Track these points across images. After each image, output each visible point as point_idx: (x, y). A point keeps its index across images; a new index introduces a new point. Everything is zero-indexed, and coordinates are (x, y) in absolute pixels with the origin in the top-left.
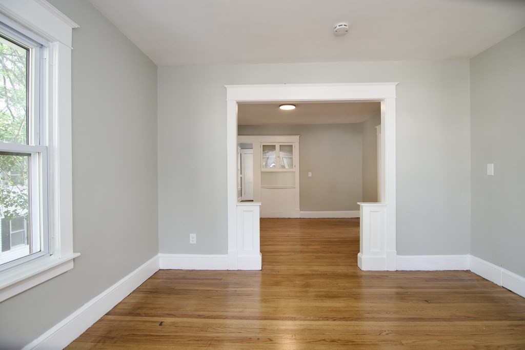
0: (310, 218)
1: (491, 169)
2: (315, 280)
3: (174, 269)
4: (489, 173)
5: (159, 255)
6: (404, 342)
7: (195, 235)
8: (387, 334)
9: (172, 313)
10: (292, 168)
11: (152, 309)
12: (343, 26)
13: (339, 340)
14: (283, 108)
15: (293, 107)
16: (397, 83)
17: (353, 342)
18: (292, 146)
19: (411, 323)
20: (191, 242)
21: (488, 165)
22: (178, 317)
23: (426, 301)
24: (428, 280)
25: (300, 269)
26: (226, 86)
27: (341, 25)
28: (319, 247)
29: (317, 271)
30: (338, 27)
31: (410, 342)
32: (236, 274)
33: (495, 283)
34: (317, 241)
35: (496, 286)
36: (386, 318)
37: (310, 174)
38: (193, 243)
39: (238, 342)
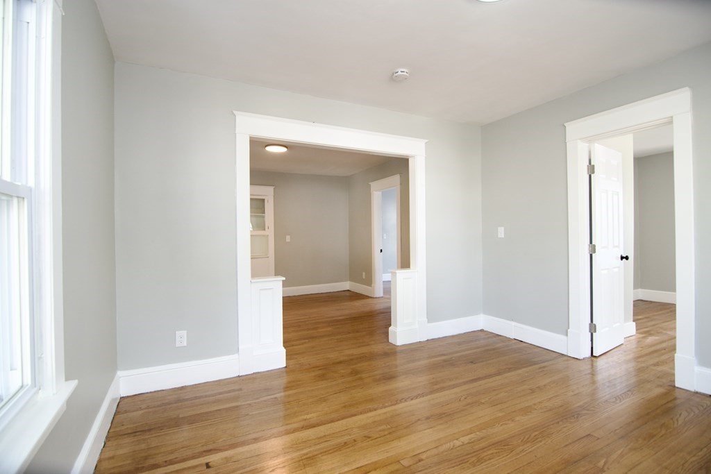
0: (289, 297)
1: (501, 232)
2: (359, 365)
3: (147, 391)
4: (499, 236)
5: (119, 373)
6: (483, 401)
7: (185, 332)
8: (465, 398)
9: (210, 447)
10: (264, 230)
11: (172, 452)
12: (405, 73)
13: (432, 416)
14: (270, 149)
15: (284, 150)
16: (427, 141)
17: (444, 414)
18: (263, 200)
19: (476, 384)
20: (178, 344)
21: (499, 228)
22: (226, 450)
23: (472, 362)
24: (459, 344)
25: (332, 356)
26: (235, 112)
27: (402, 71)
28: (329, 329)
29: (352, 355)
30: (400, 73)
31: (487, 399)
32: (254, 379)
33: (508, 336)
34: (323, 322)
35: (509, 339)
36: (454, 385)
37: (288, 239)
38: (181, 345)
39: (335, 451)
